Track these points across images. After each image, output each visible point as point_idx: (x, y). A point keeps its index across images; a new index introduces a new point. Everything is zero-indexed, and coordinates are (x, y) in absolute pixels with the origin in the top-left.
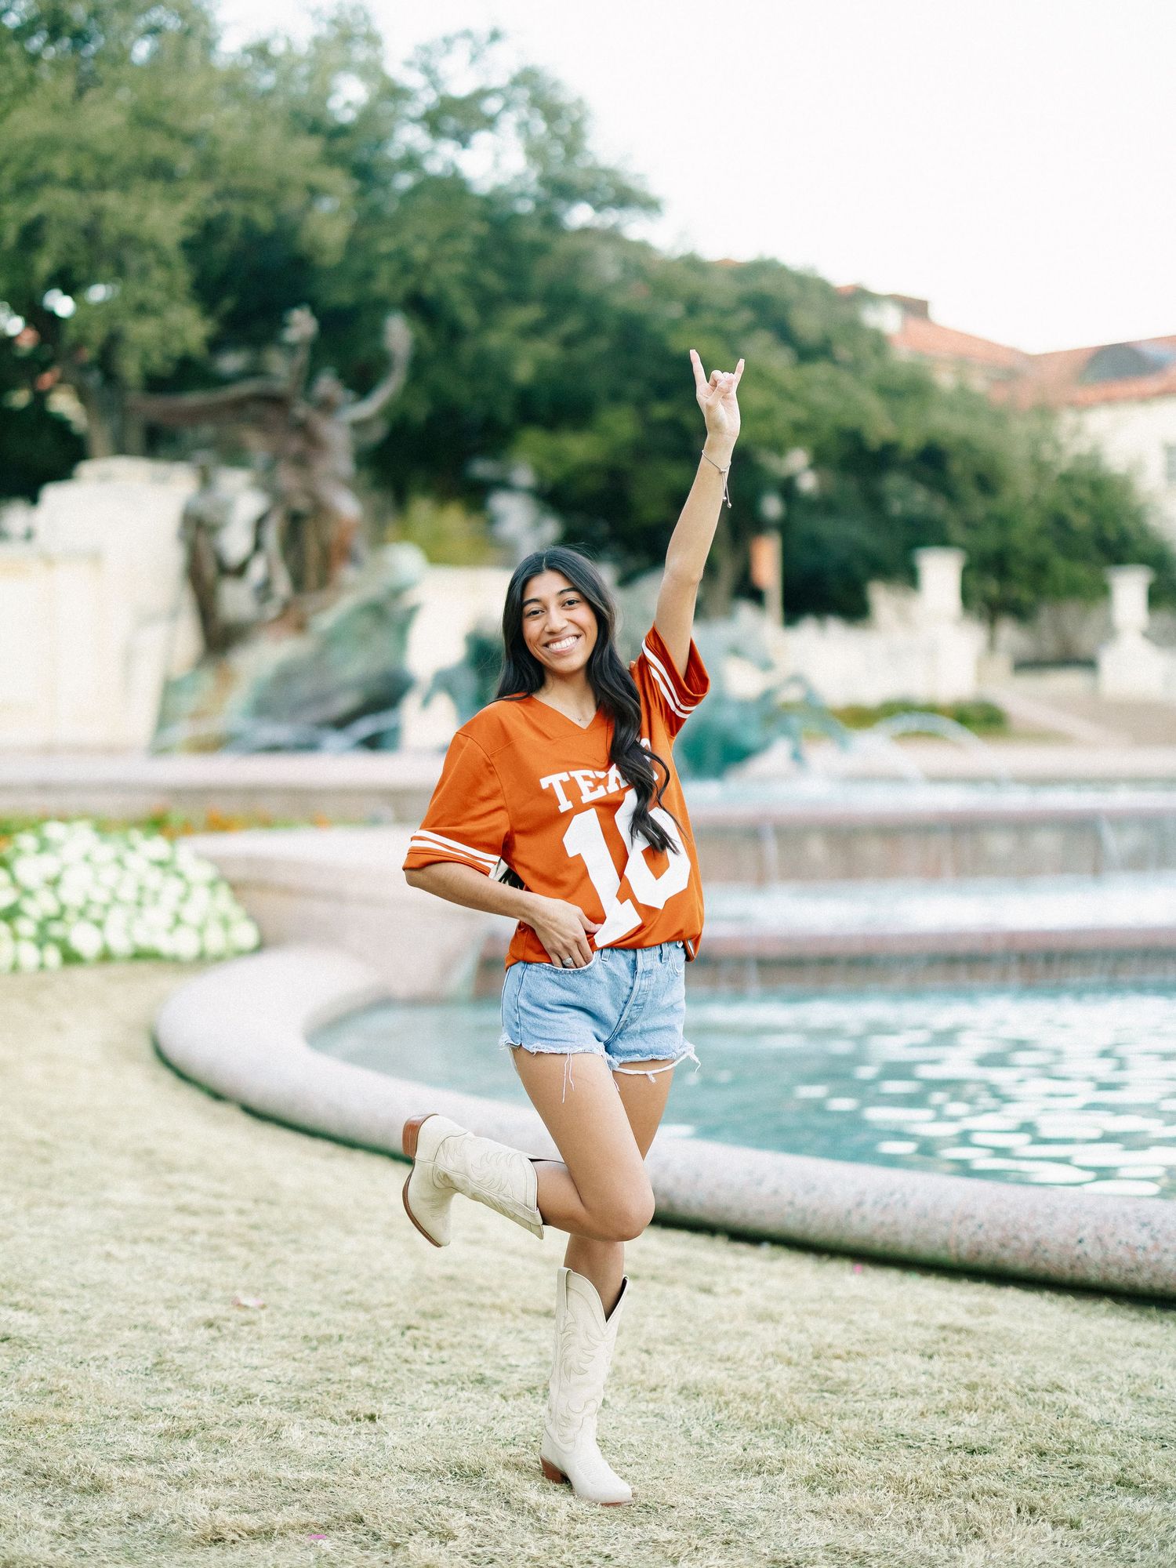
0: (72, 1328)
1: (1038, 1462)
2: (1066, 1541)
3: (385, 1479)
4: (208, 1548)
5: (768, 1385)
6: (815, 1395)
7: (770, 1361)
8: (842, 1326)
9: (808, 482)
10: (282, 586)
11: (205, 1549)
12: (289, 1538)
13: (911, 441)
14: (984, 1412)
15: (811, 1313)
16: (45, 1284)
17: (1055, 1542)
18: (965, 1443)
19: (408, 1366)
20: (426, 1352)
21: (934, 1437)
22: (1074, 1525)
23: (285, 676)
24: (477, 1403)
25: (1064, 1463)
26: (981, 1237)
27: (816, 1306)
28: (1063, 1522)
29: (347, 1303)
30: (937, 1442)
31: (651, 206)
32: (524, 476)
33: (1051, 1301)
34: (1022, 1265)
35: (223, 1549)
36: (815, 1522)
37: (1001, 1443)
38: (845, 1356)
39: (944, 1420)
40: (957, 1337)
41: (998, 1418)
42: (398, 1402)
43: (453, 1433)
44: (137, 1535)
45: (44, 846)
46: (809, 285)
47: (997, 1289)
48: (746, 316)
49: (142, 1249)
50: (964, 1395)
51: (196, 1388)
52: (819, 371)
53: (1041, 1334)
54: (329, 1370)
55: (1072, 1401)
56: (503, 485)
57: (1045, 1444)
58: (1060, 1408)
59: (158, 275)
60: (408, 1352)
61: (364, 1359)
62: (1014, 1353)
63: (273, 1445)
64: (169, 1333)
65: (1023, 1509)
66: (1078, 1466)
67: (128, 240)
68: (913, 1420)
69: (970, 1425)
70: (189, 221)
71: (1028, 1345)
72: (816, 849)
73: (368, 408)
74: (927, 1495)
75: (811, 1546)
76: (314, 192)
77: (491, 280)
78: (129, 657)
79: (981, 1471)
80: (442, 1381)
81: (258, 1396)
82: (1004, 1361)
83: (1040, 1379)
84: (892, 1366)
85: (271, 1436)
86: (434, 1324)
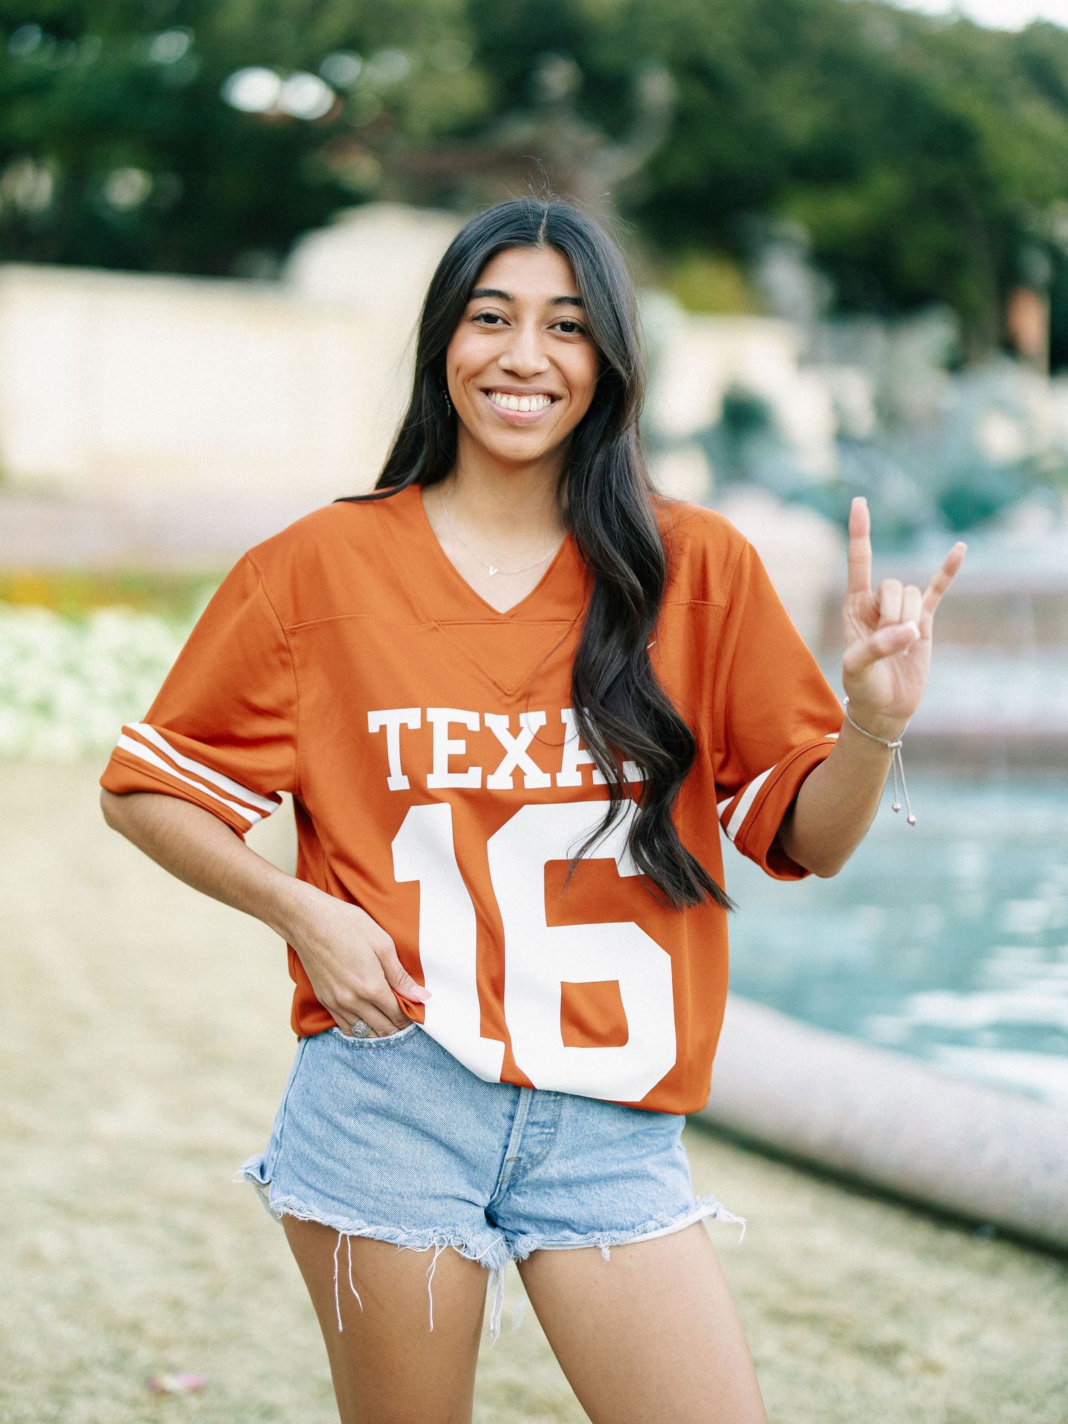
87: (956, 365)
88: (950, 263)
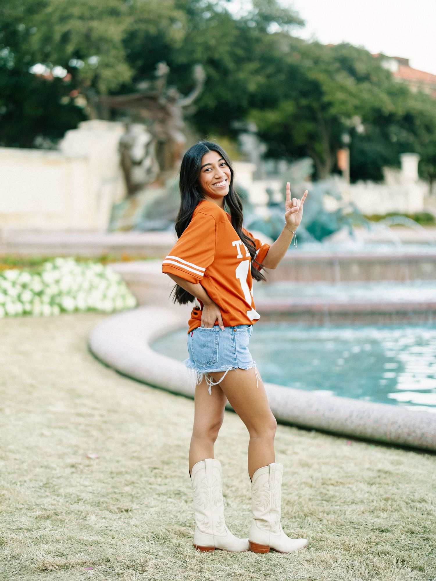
0: (16, 467)
1: (410, 537)
2: (416, 577)
3: (125, 541)
4: (40, 573)
5: (300, 497)
6: (319, 502)
7: (303, 486)
8: (337, 469)
9: (361, 129)
10: (156, 169)
11: (39, 574)
12: (77, 569)
13: (400, 111)
14: (390, 512)
15: (325, 464)
16: (11, 447)
17: (411, 578)
18: (379, 527)
19: (150, 486)
20: (159, 480)
21: (366, 523)
22: (421, 569)
23: (158, 203)
24: (174, 504)
25: (421, 537)
26: (400, 431)
27: (327, 460)
28: (416, 567)
29: (133, 457)
30: (367, 526)
31: (301, 23)
32: (253, 127)
33: (428, 458)
34: (417, 443)
35: (47, 574)
36: (306, 565)
37: (395, 527)
38: (335, 484)
39: (372, 515)
40: (384, 476)
41: (396, 515)
42: (141, 503)
43: (161, 518)
44: (12, 566)
45: (55, 267)
46: (362, 53)
47: (406, 452)
48: (337, 65)
49: (56, 431)
50: (382, 504)
51: (58, 495)
52: (366, 85)
53: (421, 474)
54: (117, 488)
55: (429, 507)
56: (245, 131)
57: (414, 528)
58: (423, 510)
59: (113, 52)
60: (152, 480)
61: (133, 483)
62: (407, 483)
63: (83, 523)
64: (55, 469)
65: (399, 561)
66: (427, 539)
67: (102, 39)
68: (359, 515)
69: (383, 518)
70: (125, 32)
71: (414, 479)
72: (355, 269)
73: (188, 101)
74: (358, 553)
75: (302, 577)
76: (172, 20)
77: (240, 52)
78: (99, 196)
79: (384, 541)
80: (162, 494)
81: (82, 499)
82: (403, 487)
83: (417, 497)
84: (354, 489)
85: (83, 519)
86: (166, 467)
87: (315, 177)
88: (312, 137)
